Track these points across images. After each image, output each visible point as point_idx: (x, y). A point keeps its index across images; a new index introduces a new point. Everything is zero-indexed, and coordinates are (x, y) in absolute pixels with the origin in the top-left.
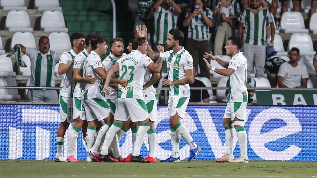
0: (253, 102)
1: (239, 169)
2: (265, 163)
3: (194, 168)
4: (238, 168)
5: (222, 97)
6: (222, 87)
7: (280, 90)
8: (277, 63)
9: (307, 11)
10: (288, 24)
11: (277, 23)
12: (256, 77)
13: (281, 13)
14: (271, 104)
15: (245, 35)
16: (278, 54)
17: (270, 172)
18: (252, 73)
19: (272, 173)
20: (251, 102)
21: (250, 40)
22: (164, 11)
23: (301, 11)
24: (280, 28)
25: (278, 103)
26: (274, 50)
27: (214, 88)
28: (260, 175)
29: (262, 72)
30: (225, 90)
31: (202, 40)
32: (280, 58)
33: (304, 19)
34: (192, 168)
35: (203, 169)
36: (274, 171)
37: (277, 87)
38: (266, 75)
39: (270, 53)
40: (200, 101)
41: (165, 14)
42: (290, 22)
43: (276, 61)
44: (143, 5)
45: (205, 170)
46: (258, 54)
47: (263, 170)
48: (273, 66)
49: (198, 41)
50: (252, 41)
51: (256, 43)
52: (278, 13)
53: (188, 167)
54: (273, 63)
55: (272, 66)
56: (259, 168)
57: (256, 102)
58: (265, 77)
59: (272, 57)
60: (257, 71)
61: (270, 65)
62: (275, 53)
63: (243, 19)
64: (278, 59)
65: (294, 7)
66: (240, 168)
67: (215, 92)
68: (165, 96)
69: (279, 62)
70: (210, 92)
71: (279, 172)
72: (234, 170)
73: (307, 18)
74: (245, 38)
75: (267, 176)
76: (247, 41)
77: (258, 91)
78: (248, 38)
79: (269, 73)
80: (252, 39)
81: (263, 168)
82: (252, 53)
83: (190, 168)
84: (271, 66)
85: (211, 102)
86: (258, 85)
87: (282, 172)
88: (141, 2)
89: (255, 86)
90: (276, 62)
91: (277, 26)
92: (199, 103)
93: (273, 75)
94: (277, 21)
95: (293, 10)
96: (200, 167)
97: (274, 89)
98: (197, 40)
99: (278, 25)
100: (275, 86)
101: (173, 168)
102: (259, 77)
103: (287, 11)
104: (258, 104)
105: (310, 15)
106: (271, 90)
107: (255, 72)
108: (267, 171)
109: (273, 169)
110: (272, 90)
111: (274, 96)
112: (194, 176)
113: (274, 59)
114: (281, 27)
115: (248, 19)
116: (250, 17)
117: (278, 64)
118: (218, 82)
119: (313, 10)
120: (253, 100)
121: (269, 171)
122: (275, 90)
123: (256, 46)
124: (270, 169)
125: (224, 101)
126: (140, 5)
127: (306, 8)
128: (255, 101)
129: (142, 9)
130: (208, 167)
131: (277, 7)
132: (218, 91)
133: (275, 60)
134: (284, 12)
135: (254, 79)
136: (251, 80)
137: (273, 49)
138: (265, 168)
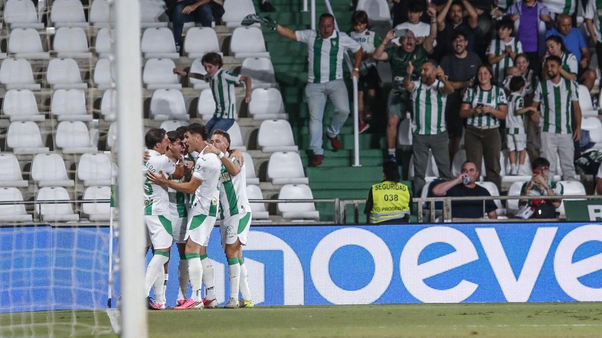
0: (560, 217)
1: (538, 316)
2: (579, 305)
3: (471, 314)
4: (535, 313)
5: (514, 210)
6: (514, 195)
7: (599, 199)
8: (595, 159)
11: (595, 101)
12: (562, 179)
14: (587, 220)
15: (542, 120)
16: (596, 145)
17: (581, 320)
18: (556, 174)
19: (584, 321)
20: (557, 216)
21: (550, 126)
22: (424, 87)
24: (599, 108)
25: (597, 218)
26: (591, 141)
27: (504, 197)
28: (565, 324)
30: (518, 200)
31: (487, 128)
32: (600, 151)
34: (468, 314)
35: (484, 316)
36: (587, 318)
37: (596, 194)
38: (578, 177)
39: (584, 145)
40: (483, 217)
41: (427, 90)
43: (593, 156)
44: (400, 81)
45: (487, 317)
46: (563, 148)
47: (571, 316)
48: (590, 164)
49: (481, 129)
50: (552, 129)
51: (558, 130)
52: (596, 86)
53: (462, 313)
54: (590, 160)
55: (588, 164)
56: (565, 313)
57: (565, 217)
58: (577, 180)
59: (588, 151)
60: (563, 171)
61: (584, 163)
62: (591, 144)
64: (596, 153)
66: (538, 313)
67: (504, 203)
68: (432, 210)
69: (598, 157)
70: (497, 202)
71: (595, 319)
72: (528, 317)
74: (541, 125)
75: (575, 325)
76: (546, 129)
77: (568, 201)
78: (547, 124)
79: (583, 174)
80: (552, 124)
81: (573, 313)
82: (554, 146)
83: (465, 314)
84: (586, 163)
85: (500, 218)
86: (566, 192)
87: (598, 319)
88: (397, 77)
89: (562, 192)
90: (593, 158)
91: (595, 105)
92: (481, 220)
93: (589, 177)
94: (595, 97)
96: (480, 313)
97: (591, 197)
98: (480, 127)
99: (595, 103)
100: (593, 193)
101: (440, 315)
102: (567, 180)
104: (567, 220)
106: (586, 199)
108: (576, 317)
109: (586, 315)
110: (588, 199)
111: (591, 208)
112: (469, 326)
113: (590, 153)
114: (599, 106)
115: (544, 96)
116: (548, 94)
117: (596, 161)
118: (509, 189)
120: (561, 214)
121: (580, 317)
122: (592, 199)
123: (559, 135)
124: (582, 314)
125: (518, 215)
126: (397, 82)
128: (563, 215)
129: (400, 87)
130: (491, 312)
131: (596, 78)
132: (510, 201)
133: (592, 154)
135: (560, 184)
136: (557, 185)
137: (589, 139)
138: (576, 313)
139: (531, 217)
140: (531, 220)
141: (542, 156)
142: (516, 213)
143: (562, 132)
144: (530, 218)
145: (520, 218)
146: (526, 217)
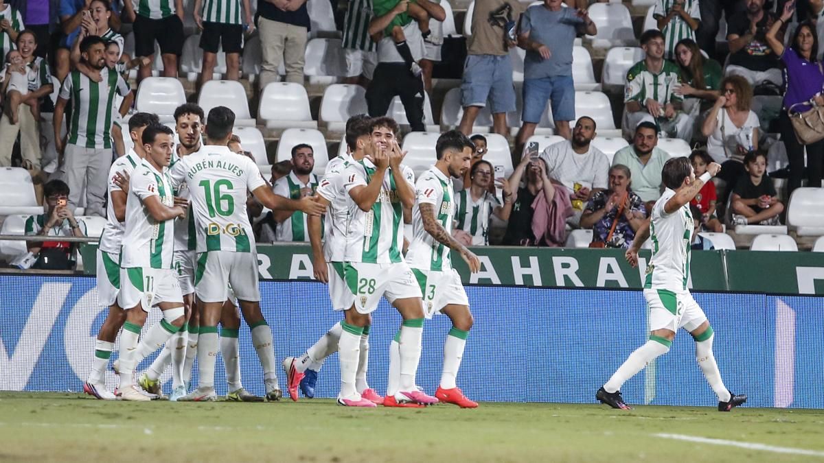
4: (40, 407)
9: (192, 76)
10: (151, 102)
12: (85, 214)
13: (139, 80)
18: (79, 206)
21: (79, 138)
23: (182, 76)
24: (135, 112)
28: (87, 423)
29: (99, 204)
33: (186, 94)
36: (116, 416)
42: (158, 98)
46: (94, 169)
47: (94, 413)
50: (82, 140)
51: (91, 143)
56: (84, 408)
60: (88, 203)
63: (65, 91)
65: (165, 68)
66: (45, 407)
71: (130, 418)
72: (32, 412)
73: (192, 91)
75: (101, 425)
76: (73, 140)
78: (74, 134)
80: (83, 134)
81: (95, 408)
82: (83, 165)
87: (133, 418)
95: (163, 74)
102: (90, 214)
103: (151, 75)
105: (199, 84)
107: (85, 204)
108: (102, 414)
115: (75, 92)
116: (80, 90)
119: (206, 75)
121: (108, 415)
123: (91, 151)
125: (14, 264)
127: (192, 71)
134: (146, 77)
138: (99, 408)
139: (34, 267)
140: (33, 271)
141: (63, 179)
142: (12, 261)
143: (96, 146)
144: (31, 267)
145: (17, 267)
146: (26, 266)
